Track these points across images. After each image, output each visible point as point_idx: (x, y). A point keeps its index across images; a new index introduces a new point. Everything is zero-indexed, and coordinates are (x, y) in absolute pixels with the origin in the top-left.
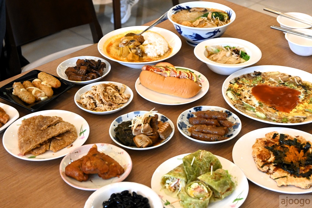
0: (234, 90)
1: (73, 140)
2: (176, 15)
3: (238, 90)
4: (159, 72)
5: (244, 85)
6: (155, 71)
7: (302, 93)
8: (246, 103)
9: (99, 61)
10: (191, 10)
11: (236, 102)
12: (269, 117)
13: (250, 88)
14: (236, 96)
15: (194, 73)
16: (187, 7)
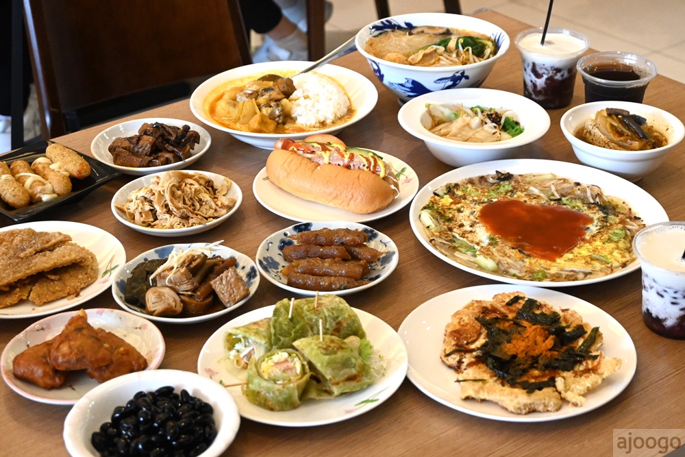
0: (440, 209)
1: (85, 283)
2: (377, 39)
3: (450, 209)
4: (308, 153)
5: (465, 199)
6: (301, 152)
7: (596, 222)
8: (461, 238)
9: (187, 128)
10: (414, 31)
11: (438, 234)
12: (502, 269)
13: (477, 206)
14: (441, 221)
15: (382, 158)
16: (407, 24)
